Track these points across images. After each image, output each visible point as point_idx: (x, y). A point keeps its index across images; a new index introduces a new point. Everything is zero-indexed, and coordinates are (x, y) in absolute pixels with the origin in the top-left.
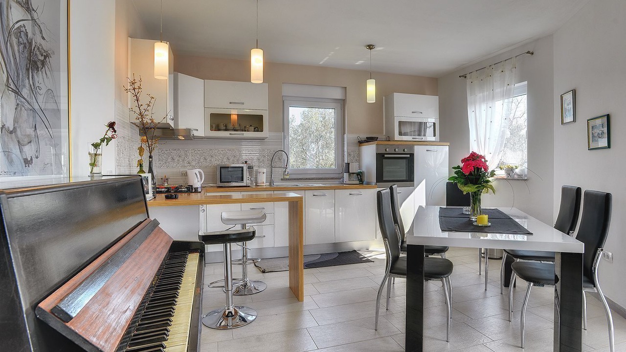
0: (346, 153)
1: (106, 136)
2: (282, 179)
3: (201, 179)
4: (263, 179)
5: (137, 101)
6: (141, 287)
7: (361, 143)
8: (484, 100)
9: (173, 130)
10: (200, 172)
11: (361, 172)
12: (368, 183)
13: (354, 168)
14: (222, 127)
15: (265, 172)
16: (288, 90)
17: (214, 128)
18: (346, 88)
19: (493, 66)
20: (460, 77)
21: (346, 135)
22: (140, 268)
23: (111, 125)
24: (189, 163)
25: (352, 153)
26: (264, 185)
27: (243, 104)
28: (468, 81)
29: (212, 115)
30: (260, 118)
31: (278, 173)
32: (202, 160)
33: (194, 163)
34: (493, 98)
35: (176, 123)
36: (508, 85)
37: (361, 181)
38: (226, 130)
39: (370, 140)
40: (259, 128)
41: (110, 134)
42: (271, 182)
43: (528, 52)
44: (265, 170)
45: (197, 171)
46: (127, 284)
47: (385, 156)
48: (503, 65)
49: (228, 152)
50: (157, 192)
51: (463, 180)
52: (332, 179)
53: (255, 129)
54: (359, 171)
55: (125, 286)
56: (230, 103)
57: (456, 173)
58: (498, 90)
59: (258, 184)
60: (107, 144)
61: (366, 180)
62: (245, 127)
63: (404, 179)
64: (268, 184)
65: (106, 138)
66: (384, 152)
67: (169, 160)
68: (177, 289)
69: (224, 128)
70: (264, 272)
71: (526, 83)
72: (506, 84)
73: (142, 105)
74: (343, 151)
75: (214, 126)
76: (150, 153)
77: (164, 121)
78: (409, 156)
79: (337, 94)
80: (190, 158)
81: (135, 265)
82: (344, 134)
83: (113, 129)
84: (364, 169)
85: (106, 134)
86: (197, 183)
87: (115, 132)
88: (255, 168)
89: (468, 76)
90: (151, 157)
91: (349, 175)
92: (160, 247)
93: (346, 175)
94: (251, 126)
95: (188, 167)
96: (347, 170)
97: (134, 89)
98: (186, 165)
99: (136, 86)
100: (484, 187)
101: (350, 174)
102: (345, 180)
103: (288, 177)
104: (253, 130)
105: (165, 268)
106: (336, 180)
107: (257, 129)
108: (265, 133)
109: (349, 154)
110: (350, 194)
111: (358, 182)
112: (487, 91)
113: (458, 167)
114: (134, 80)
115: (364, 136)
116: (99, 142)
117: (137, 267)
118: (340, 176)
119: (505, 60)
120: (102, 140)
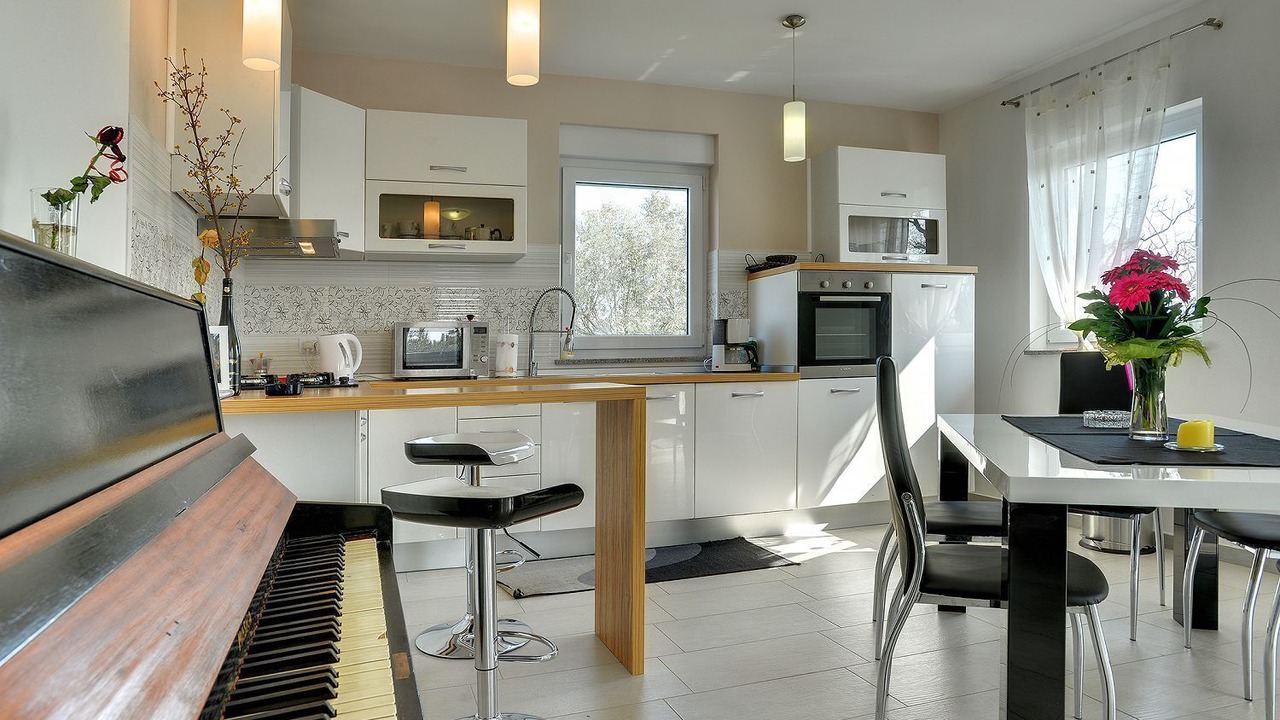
0: (715, 298)
1: (92, 173)
2: (557, 363)
3: (355, 360)
4: (510, 360)
5: (194, 126)
6: (195, 662)
7: (753, 270)
8: (1073, 157)
9: (286, 222)
10: (351, 343)
11: (754, 343)
12: (775, 369)
13: (738, 333)
14: (409, 229)
15: (516, 342)
16: (572, 141)
17: (387, 233)
18: (715, 137)
19: (1102, 69)
20: (1003, 104)
21: (715, 254)
22: (189, 584)
23: (110, 137)
24: (322, 322)
25: (731, 297)
26: (514, 374)
27: (463, 170)
28: (1029, 110)
29: (385, 199)
30: (506, 206)
31: (547, 346)
32: (355, 315)
33: (334, 323)
34: (1100, 148)
35: (294, 204)
36: (1149, 110)
37: (756, 367)
38: (420, 235)
39: (776, 262)
40: (503, 233)
41: (105, 166)
42: (529, 368)
43: (1210, 22)
44: (515, 339)
45: (344, 338)
46: (131, 654)
47: (822, 298)
48: (1132, 63)
49: (422, 293)
50: (241, 386)
51: (1112, 329)
52: (682, 360)
53: (492, 233)
54: (750, 339)
55: (119, 666)
56: (432, 168)
57: (1088, 310)
58: (1114, 128)
59: (498, 374)
60: (95, 198)
61: (767, 360)
62: (467, 230)
63: (864, 357)
64: (521, 373)
65: (91, 178)
66: (818, 289)
67: (272, 315)
68: (330, 658)
69: (415, 232)
70: (518, 596)
71: (1199, 102)
72: (1140, 110)
73: (205, 140)
74: (708, 293)
75: (388, 227)
76: (227, 271)
77: (266, 190)
78: (879, 299)
79: (696, 152)
80: (326, 308)
81: (171, 573)
82: (710, 248)
83: (116, 149)
84: (762, 336)
85: (91, 167)
86: (343, 368)
87: (122, 158)
88: (491, 334)
89: (1027, 100)
90: (227, 283)
91: (727, 350)
92: (259, 517)
93: (717, 351)
94: (483, 226)
95: (321, 332)
96: (722, 337)
97: (185, 94)
98: (315, 326)
99: (191, 84)
100: (1178, 346)
101: (729, 347)
102: (714, 365)
103: (570, 356)
104: (488, 235)
105: (275, 586)
106: (689, 364)
107: (497, 233)
108: (519, 243)
109: (723, 300)
110: (734, 395)
111: (748, 367)
112: (1083, 133)
113: (1095, 294)
114: (186, 67)
115: (760, 256)
116: (69, 187)
117: (178, 581)
118: (700, 354)
119: (1138, 50)
120: (80, 185)
